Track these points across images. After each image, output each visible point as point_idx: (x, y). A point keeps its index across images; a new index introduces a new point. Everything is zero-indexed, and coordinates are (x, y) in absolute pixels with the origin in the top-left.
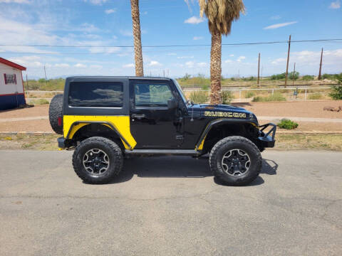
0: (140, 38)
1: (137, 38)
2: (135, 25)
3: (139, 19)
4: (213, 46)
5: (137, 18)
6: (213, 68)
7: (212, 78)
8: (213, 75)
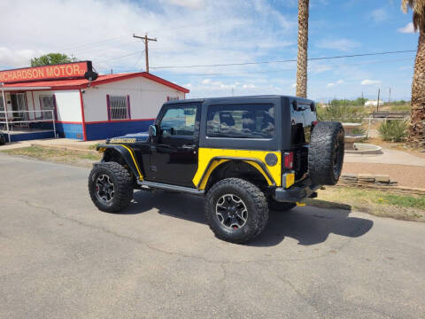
0: (305, 48)
1: (302, 48)
3: (307, 23)
5: (304, 23)
6: (416, 85)
7: (414, 100)
8: (415, 95)
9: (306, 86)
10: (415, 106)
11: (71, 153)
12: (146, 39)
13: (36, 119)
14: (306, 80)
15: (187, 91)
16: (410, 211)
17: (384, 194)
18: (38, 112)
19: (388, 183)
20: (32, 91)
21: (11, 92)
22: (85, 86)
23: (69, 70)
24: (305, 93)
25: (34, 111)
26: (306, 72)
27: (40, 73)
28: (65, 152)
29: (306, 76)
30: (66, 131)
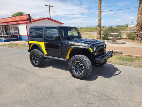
0: (101, 7)
1: (99, 8)
2: (99, 2)
6: (138, 19)
7: (137, 25)
8: (138, 23)
9: (101, 21)
10: (138, 27)
11: (22, 45)
12: (49, 6)
13: (13, 34)
14: (101, 19)
15: (63, 24)
16: (125, 62)
17: (119, 57)
18: (13, 32)
19: (121, 53)
20: (11, 25)
21: (5, 25)
22: (27, 23)
23: (23, 17)
24: (101, 23)
25: (12, 32)
26: (101, 16)
27: (14, 19)
28: (21, 45)
29: (101, 17)
30: (22, 38)
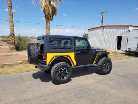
4: (46, 24)
